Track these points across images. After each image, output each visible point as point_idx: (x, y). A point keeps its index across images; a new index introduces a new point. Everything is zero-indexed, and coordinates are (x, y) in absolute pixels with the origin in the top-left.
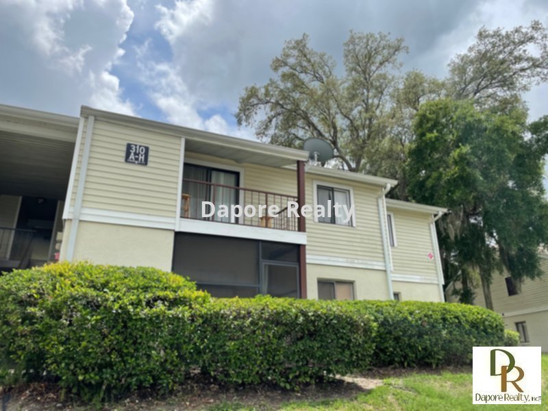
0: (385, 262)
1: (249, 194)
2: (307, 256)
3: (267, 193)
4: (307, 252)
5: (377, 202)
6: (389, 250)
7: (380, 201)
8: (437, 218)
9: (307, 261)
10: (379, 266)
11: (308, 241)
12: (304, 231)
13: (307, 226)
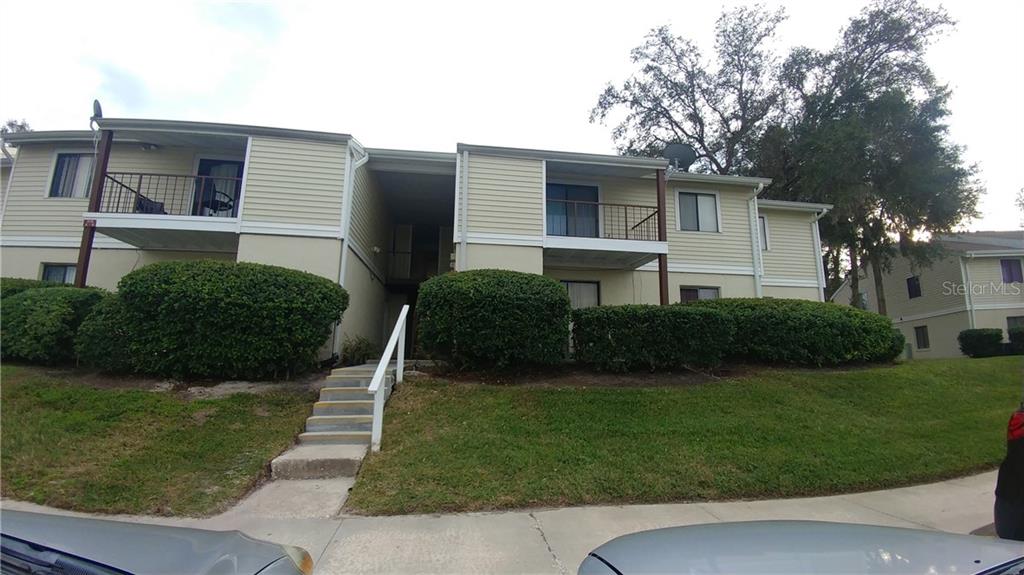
0: (754, 267)
1: (608, 208)
2: (668, 265)
3: (626, 206)
4: (668, 261)
5: (748, 204)
6: (760, 254)
7: (751, 203)
8: (820, 216)
9: (669, 270)
10: (748, 271)
11: (669, 250)
12: (665, 240)
13: (668, 235)
